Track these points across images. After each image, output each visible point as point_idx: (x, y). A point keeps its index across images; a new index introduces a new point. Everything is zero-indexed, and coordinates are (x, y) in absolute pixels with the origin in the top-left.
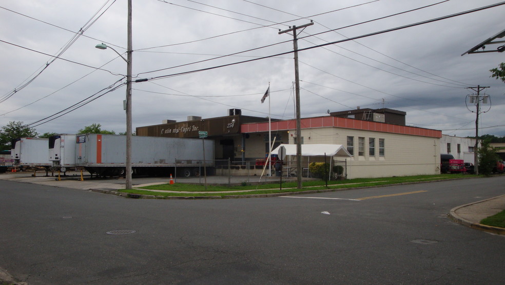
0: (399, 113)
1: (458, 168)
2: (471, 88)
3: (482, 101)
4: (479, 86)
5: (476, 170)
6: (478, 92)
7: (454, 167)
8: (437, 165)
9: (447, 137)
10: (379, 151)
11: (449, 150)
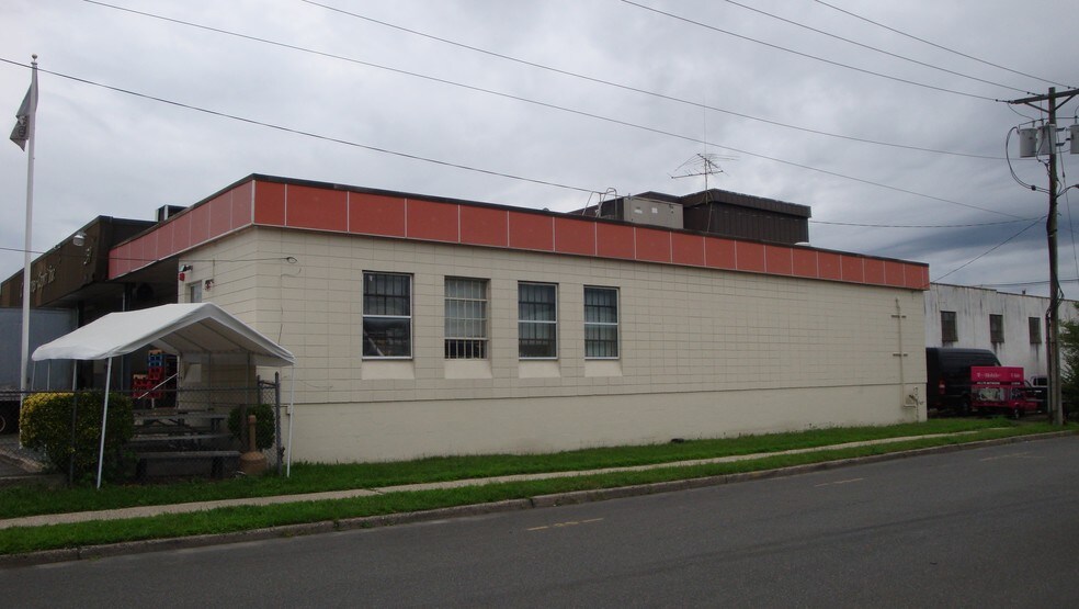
0: (778, 209)
1: (1002, 398)
2: (1026, 101)
3: (1068, 144)
4: (1052, 90)
5: (1056, 402)
6: (1052, 112)
7: (989, 394)
8: (909, 389)
9: (989, 294)
10: (582, 336)
11: (997, 336)
